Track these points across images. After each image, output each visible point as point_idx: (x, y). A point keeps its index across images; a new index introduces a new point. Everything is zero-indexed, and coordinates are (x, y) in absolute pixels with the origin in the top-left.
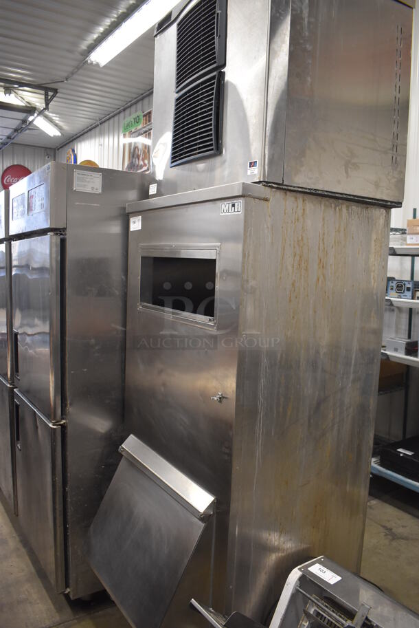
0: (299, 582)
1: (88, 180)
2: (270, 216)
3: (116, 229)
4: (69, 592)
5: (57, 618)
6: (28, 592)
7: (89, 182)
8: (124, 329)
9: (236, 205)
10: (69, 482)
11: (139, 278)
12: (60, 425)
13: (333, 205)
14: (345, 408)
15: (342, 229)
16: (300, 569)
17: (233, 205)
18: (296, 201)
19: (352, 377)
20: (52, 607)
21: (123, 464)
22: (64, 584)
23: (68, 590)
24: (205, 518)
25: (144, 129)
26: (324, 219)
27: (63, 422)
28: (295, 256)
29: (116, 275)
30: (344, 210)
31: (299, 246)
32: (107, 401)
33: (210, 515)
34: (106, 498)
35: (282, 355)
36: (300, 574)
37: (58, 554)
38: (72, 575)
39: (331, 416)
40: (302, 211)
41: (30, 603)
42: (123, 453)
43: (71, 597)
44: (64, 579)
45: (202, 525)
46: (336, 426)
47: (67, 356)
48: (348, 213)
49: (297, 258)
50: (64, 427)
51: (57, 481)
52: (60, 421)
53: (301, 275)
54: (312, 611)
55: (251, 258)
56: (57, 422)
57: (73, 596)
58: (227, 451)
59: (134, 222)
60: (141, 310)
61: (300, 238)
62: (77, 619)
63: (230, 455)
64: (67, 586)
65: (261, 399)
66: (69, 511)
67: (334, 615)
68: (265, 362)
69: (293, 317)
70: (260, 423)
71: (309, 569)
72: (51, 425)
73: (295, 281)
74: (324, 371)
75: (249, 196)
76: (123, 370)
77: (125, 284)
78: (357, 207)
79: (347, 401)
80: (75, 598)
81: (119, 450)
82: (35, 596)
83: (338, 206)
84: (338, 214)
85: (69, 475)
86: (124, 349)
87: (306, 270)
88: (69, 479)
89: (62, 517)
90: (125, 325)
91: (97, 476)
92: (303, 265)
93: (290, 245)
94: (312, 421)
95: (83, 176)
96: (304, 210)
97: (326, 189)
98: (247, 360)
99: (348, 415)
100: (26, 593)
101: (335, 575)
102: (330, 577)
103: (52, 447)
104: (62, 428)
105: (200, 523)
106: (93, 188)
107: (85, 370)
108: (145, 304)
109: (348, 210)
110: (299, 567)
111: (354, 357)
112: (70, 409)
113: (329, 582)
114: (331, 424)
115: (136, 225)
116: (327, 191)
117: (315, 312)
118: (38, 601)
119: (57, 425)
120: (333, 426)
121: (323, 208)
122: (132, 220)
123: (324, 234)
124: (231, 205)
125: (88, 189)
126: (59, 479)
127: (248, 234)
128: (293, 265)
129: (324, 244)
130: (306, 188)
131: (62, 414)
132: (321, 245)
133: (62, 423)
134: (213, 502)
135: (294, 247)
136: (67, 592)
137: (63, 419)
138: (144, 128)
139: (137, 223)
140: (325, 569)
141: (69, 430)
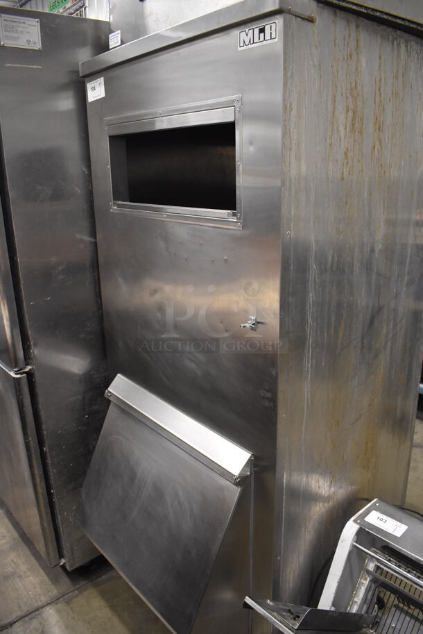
0: (356, 537)
1: (20, 29)
2: (316, 47)
3: (66, 103)
4: (64, 563)
5: (55, 592)
6: (15, 563)
7: (22, 32)
8: (93, 240)
9: (267, 29)
10: (46, 442)
11: (109, 166)
12: (24, 373)
13: (390, 37)
14: (398, 320)
15: (400, 74)
16: (355, 521)
17: (262, 31)
18: (349, 26)
19: (406, 278)
20: (46, 578)
21: (112, 413)
22: (58, 555)
23: (63, 561)
24: (242, 481)
25: (75, 8)
26: (380, 57)
27: (28, 368)
28: (347, 111)
29: (74, 167)
30: (403, 46)
31: (352, 96)
32: (83, 336)
33: (248, 476)
34: (96, 455)
35: (333, 257)
36: (356, 527)
37: (45, 525)
38: (66, 546)
39: (384, 331)
40: (355, 42)
41: (19, 576)
42: (111, 399)
43: (68, 568)
44: (57, 551)
45: (238, 490)
46: (389, 343)
47: (22, 282)
48: (407, 50)
49: (350, 114)
50: (30, 375)
51: (31, 442)
52: (25, 368)
53: (355, 140)
54: (371, 567)
55: (294, 112)
56: (20, 370)
57: (71, 566)
58: (269, 395)
59: (94, 89)
60: (116, 212)
61: (353, 85)
62: (78, 589)
63: (274, 400)
64: (61, 556)
65: (310, 320)
66: (51, 474)
67: (409, 575)
68: (314, 268)
69: (346, 203)
70: (308, 353)
71: (366, 519)
72: (12, 374)
73: (348, 149)
74: (379, 274)
75: (289, 12)
76: (98, 294)
77: (89, 178)
78: (417, 43)
79: (401, 309)
80: (72, 569)
81: (105, 395)
82: (23, 568)
83: (396, 39)
84: (396, 53)
85: (45, 432)
86: (95, 265)
87: (361, 133)
88: (45, 438)
89: (44, 482)
90: (93, 233)
91: (80, 428)
92: (357, 124)
93: (342, 95)
94: (365, 341)
95: (13, 24)
96: (357, 41)
97: (386, 10)
98: (292, 268)
99: (401, 329)
100: (13, 565)
101: (398, 523)
102: (393, 527)
103: (18, 401)
104: (27, 376)
105: (235, 487)
106: (29, 42)
107: (49, 299)
108: (120, 202)
109: (406, 46)
110: (353, 518)
111: (409, 254)
112: (35, 351)
113: (394, 534)
114: (384, 341)
115: (96, 91)
116: (386, 14)
117: (371, 194)
118: (28, 573)
119: (21, 374)
120: (386, 343)
121: (379, 39)
122: (89, 86)
123: (380, 80)
124: (257, 31)
125: (22, 43)
126: (33, 440)
127: (289, 75)
128: (346, 126)
129: (380, 94)
130: (361, 6)
131: (25, 359)
132: (378, 95)
133: (27, 370)
134: (250, 460)
135: (347, 98)
136: (61, 564)
137: (27, 364)
138: (74, 5)
139: (97, 89)
140: (385, 517)
141: (38, 378)
